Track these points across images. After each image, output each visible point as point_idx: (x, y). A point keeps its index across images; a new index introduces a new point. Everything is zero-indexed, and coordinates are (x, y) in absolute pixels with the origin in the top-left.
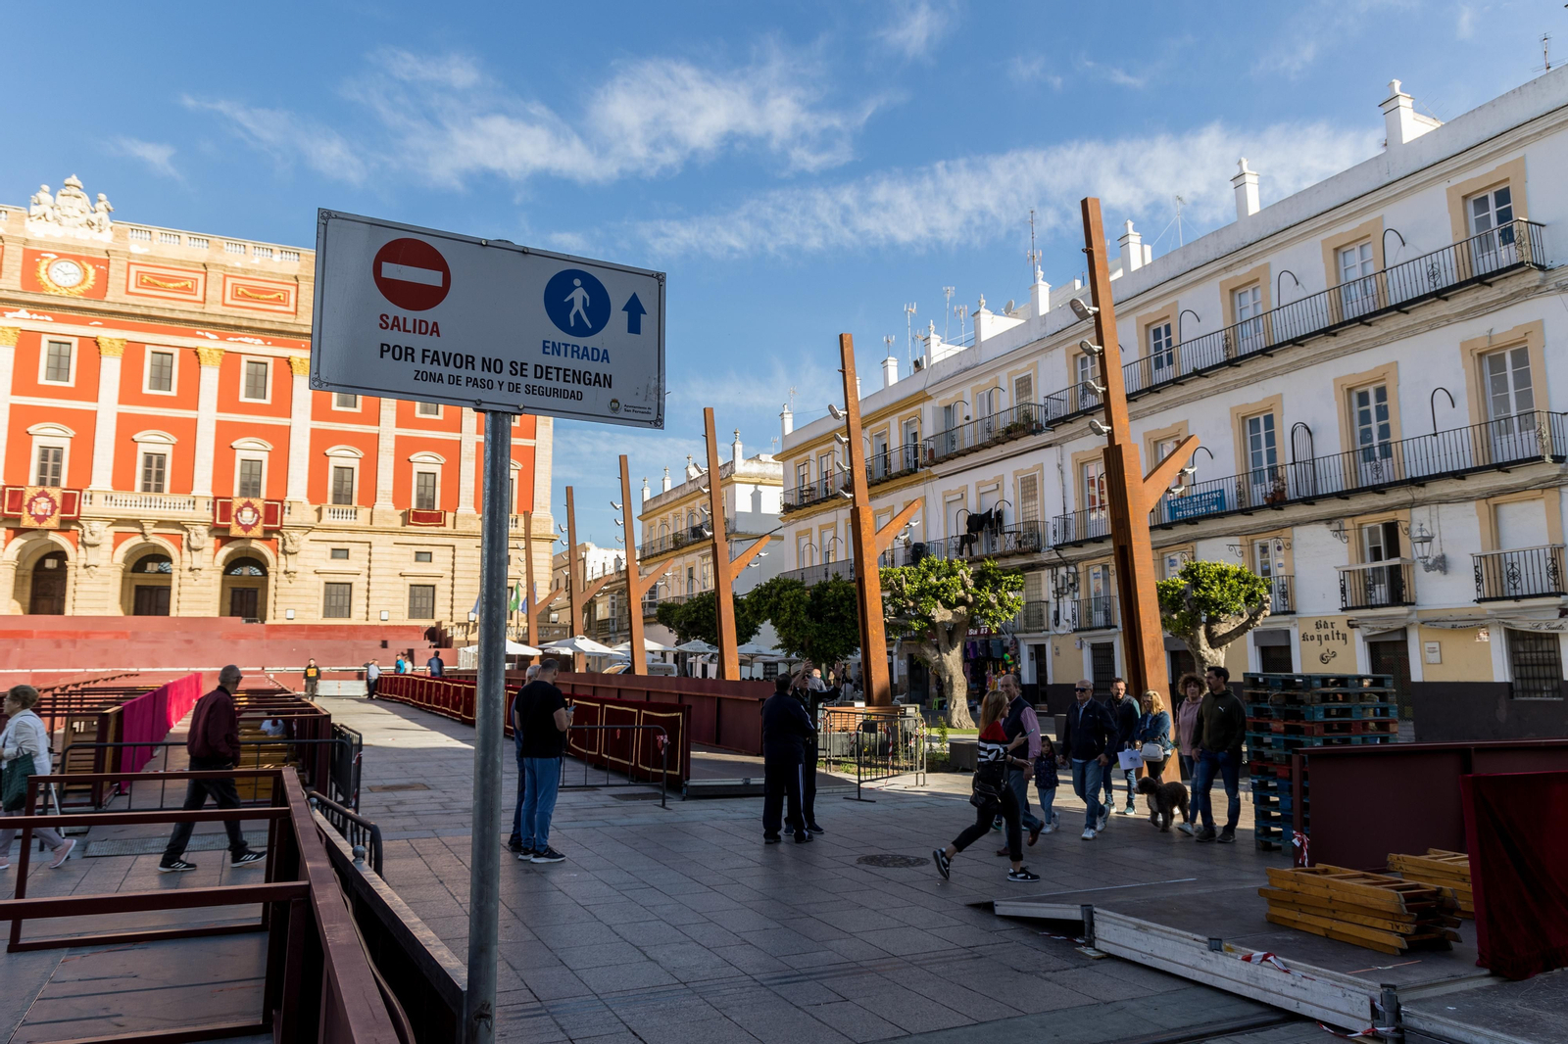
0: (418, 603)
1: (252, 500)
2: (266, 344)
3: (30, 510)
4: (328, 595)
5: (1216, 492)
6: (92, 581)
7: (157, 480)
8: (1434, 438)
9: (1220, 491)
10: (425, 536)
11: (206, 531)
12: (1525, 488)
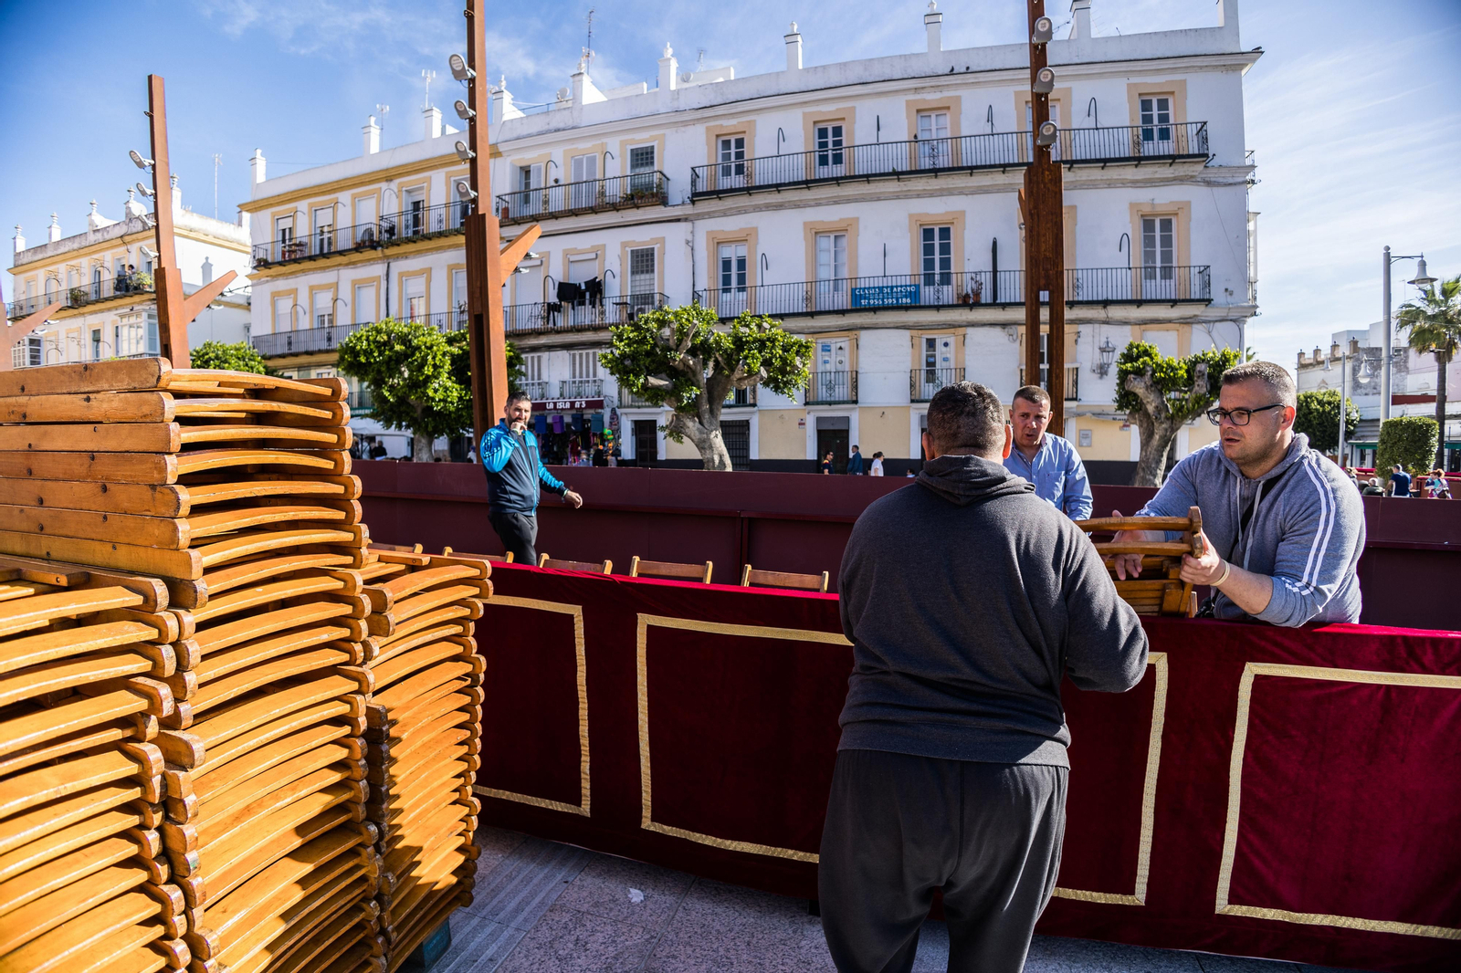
5: (910, 286)
8: (1129, 271)
9: (915, 285)
12: (1170, 321)
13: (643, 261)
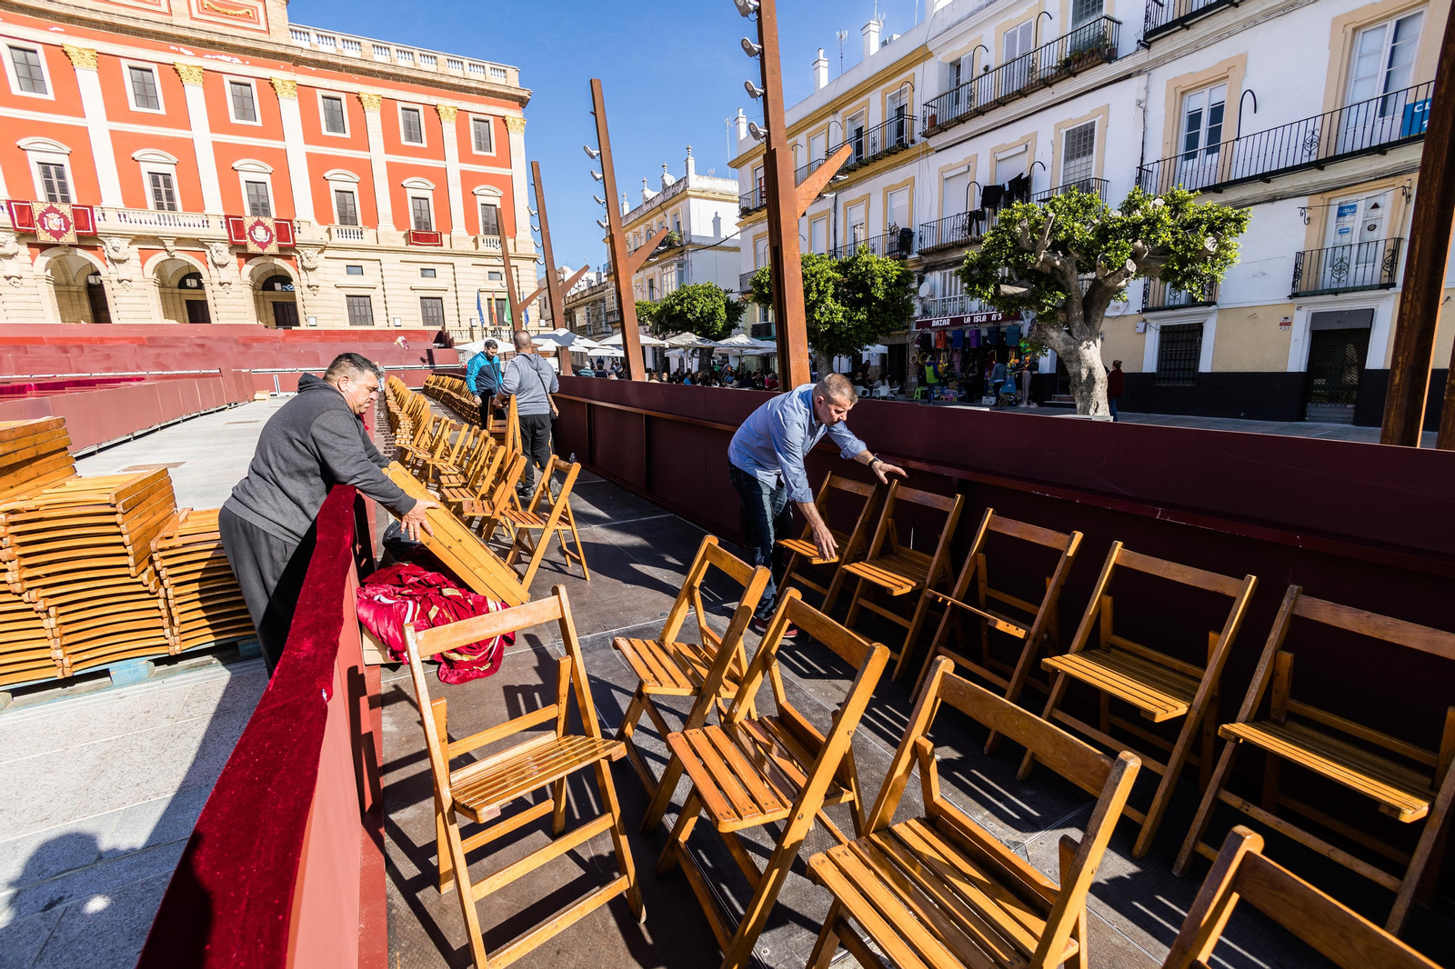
0: (430, 313)
1: (262, 219)
2: (244, 64)
3: (43, 226)
4: (351, 306)
6: (129, 294)
7: (168, 200)
10: (426, 255)
11: (227, 249)
13: (1081, 141)
